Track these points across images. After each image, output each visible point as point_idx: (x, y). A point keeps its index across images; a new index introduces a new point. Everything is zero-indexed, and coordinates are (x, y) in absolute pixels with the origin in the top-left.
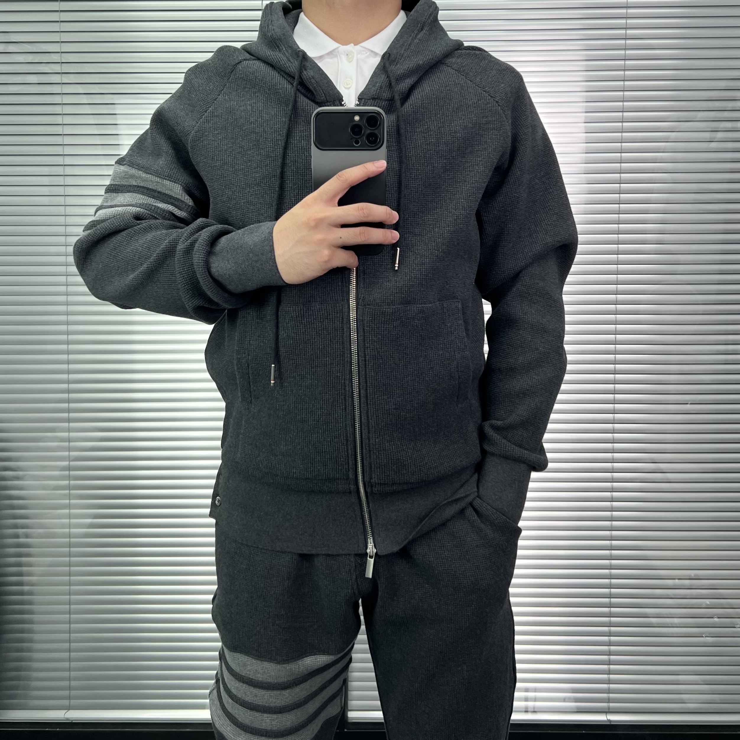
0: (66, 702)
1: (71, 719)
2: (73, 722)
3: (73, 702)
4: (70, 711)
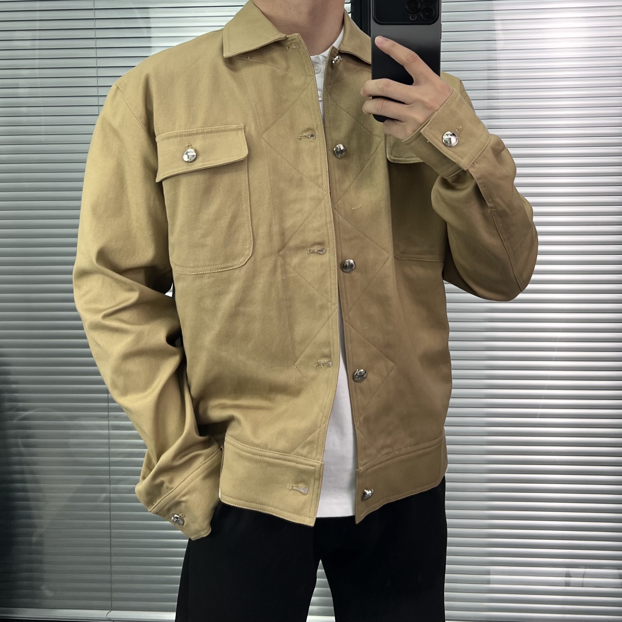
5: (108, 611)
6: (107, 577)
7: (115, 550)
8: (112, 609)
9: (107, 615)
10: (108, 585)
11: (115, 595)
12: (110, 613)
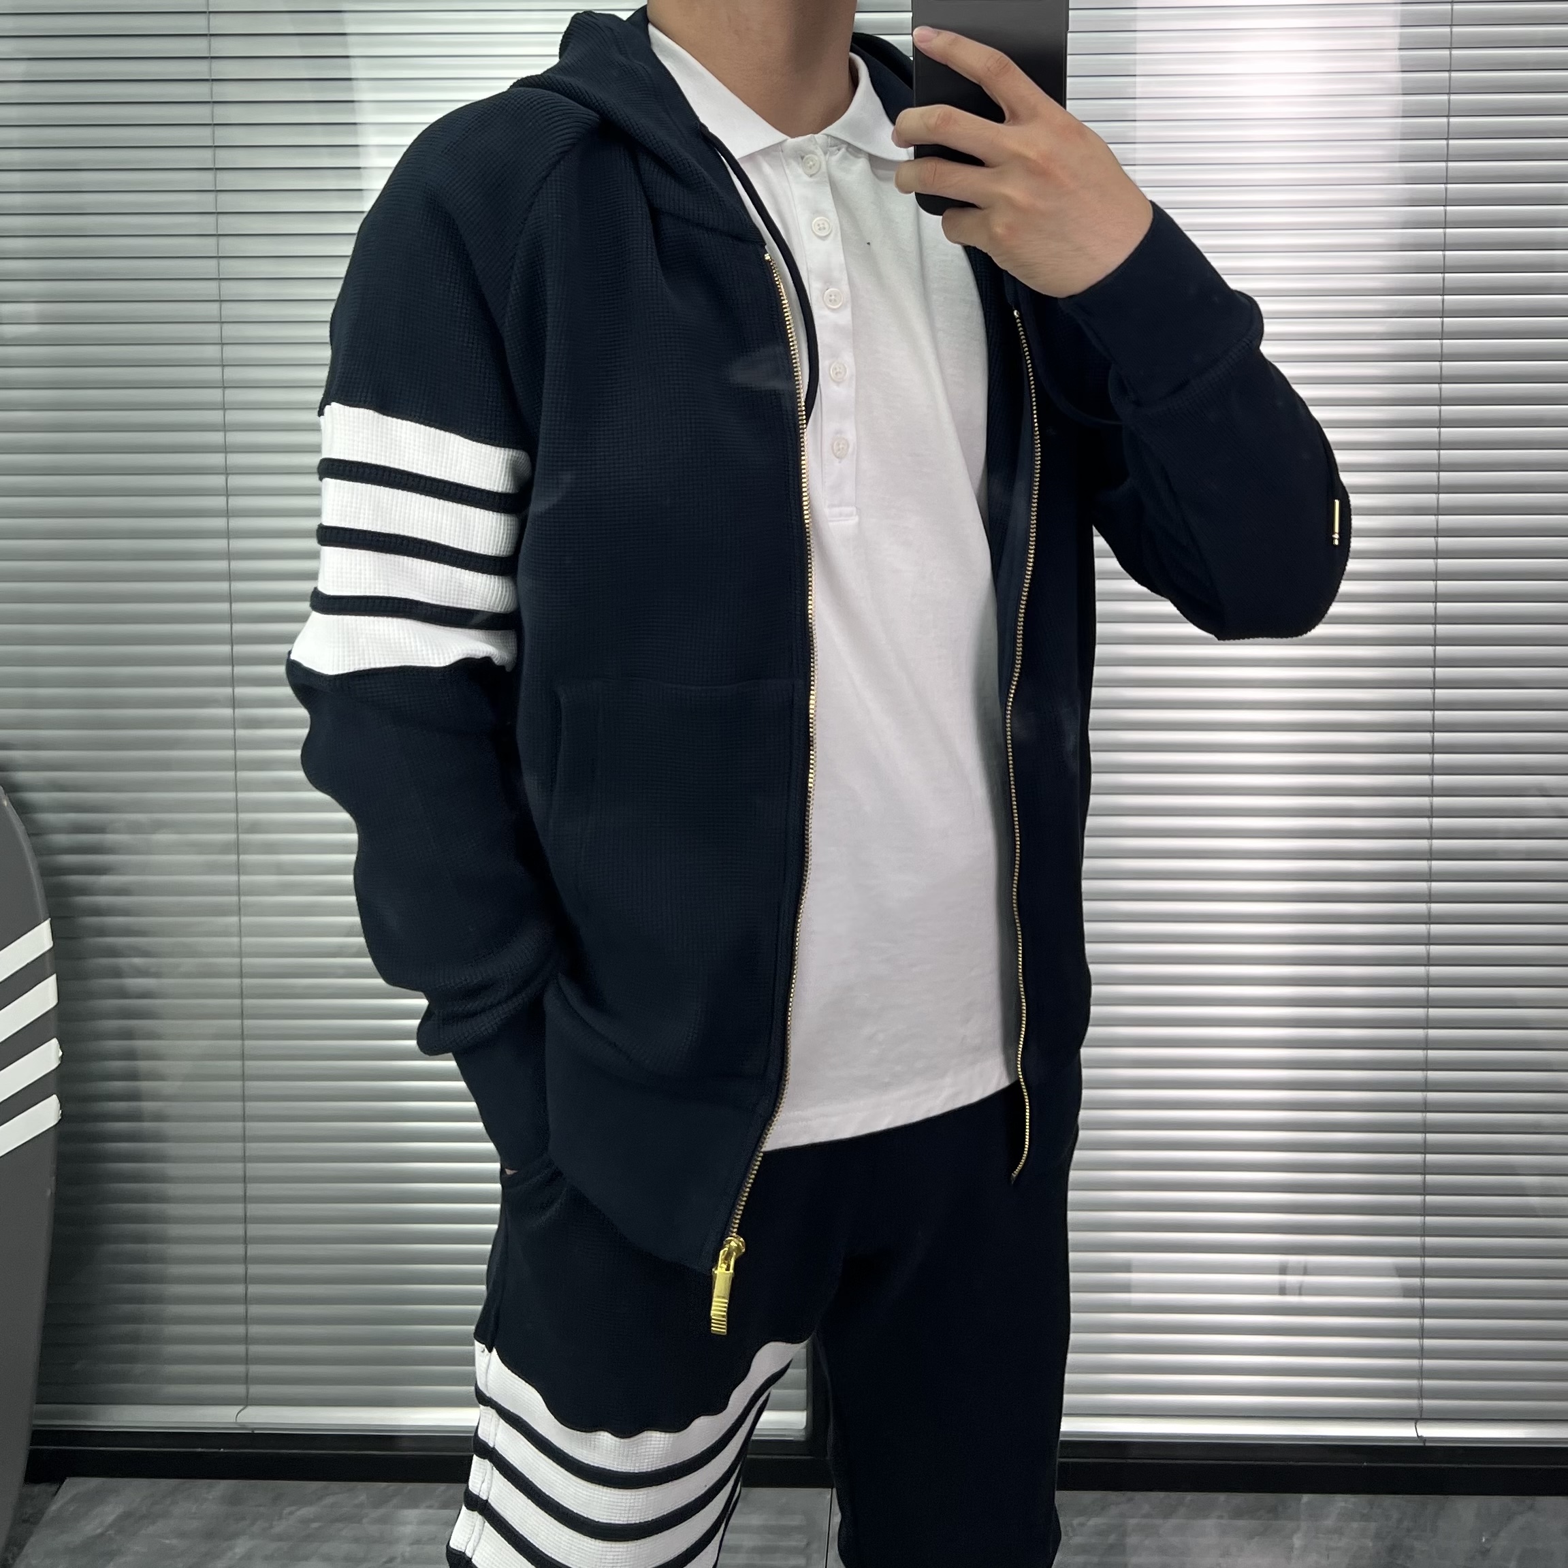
0: (240, 1390)
1: (252, 1427)
2: (256, 1432)
3: (256, 1390)
4: (250, 1408)
5: (241, 1407)
6: (239, 1330)
7: (254, 1269)
8: (246, 1401)
9: (238, 1413)
10: (239, 1349)
11: (255, 1369)
12: (243, 1411)
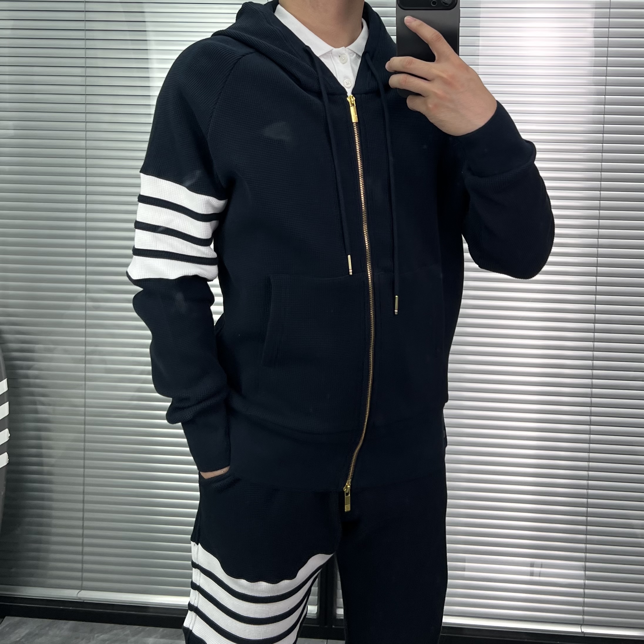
0: (79, 583)
1: (83, 599)
2: (85, 601)
3: (85, 583)
4: (83, 591)
6: (79, 557)
7: (86, 532)
8: (82, 588)
9: (78, 593)
10: (79, 566)
11: (86, 575)
12: (80, 592)
